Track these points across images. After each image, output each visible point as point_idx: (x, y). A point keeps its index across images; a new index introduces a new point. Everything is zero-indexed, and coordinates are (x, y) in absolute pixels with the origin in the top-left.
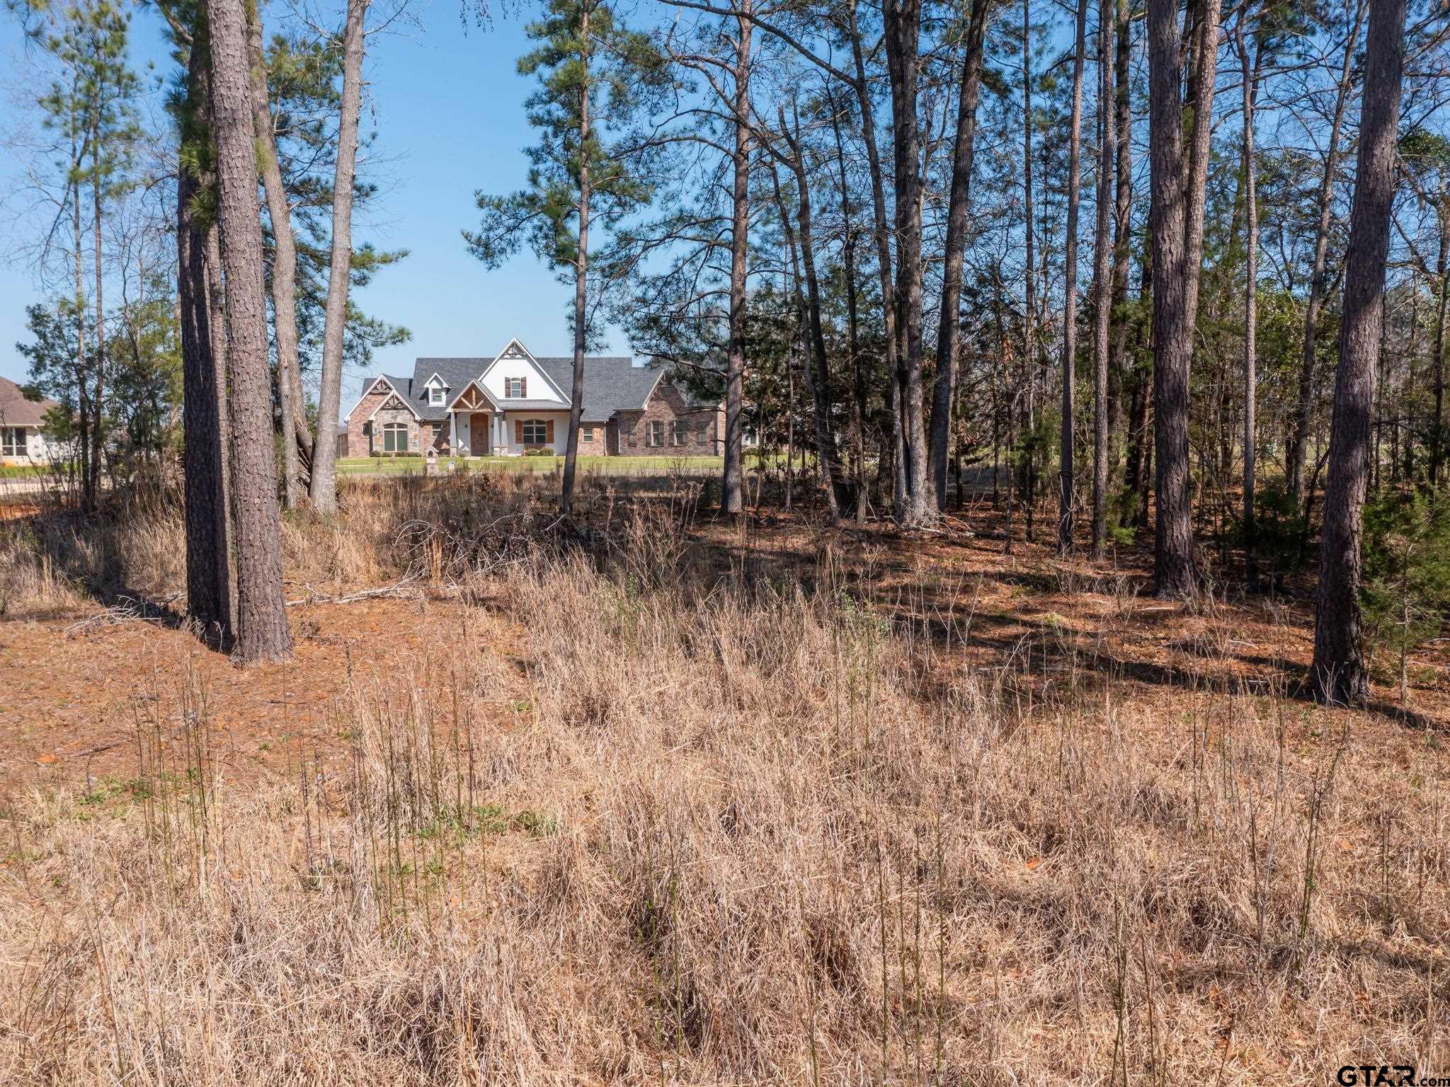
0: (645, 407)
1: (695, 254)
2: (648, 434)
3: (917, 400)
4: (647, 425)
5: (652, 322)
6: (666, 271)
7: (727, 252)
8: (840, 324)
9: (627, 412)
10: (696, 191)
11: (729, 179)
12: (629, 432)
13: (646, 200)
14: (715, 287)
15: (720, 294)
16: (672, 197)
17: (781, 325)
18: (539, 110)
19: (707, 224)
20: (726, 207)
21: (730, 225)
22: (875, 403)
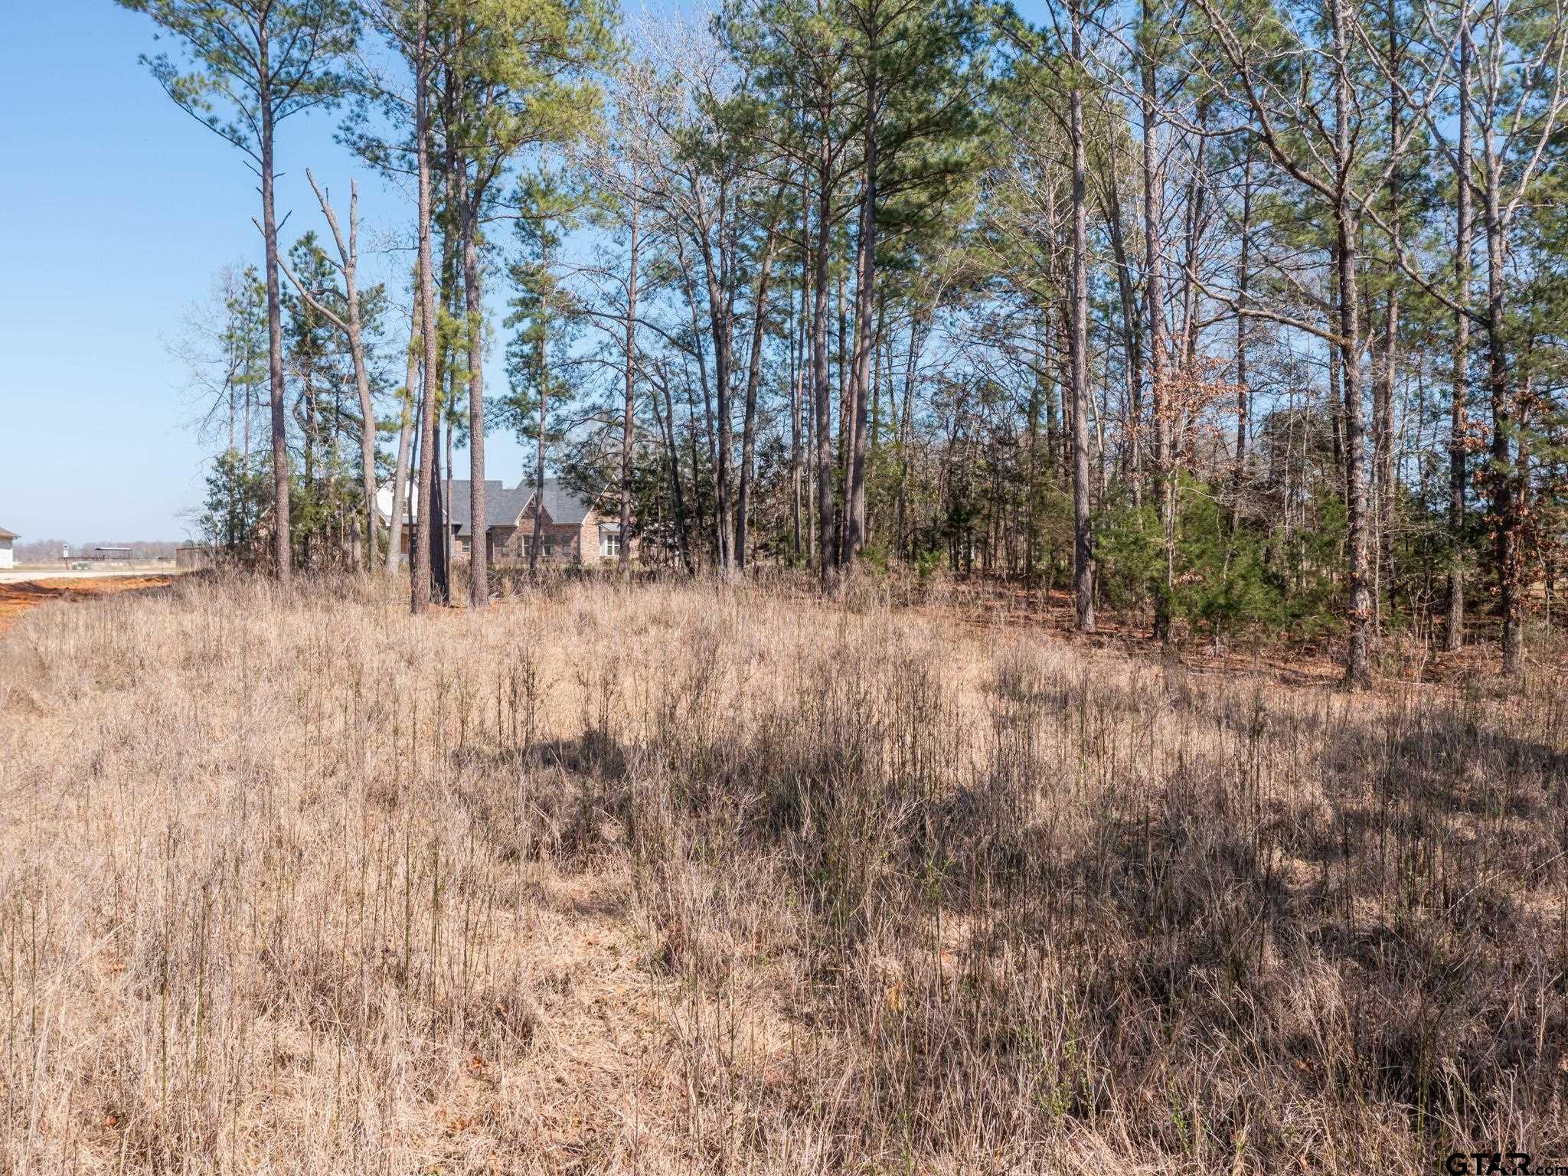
0: (517, 523)
1: (601, 430)
2: (520, 546)
3: (729, 518)
4: (519, 538)
5: (573, 467)
6: (584, 437)
7: (621, 429)
8: (688, 472)
9: (502, 527)
10: (600, 391)
11: (622, 385)
12: (503, 545)
13: (573, 398)
14: (614, 450)
15: (616, 454)
16: (587, 395)
17: (653, 472)
18: (515, 349)
19: (609, 412)
20: (620, 402)
21: (623, 413)
22: (708, 520)
